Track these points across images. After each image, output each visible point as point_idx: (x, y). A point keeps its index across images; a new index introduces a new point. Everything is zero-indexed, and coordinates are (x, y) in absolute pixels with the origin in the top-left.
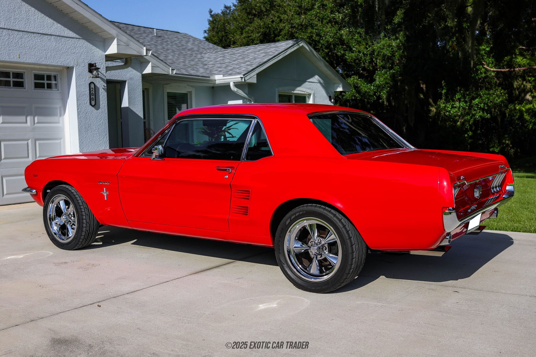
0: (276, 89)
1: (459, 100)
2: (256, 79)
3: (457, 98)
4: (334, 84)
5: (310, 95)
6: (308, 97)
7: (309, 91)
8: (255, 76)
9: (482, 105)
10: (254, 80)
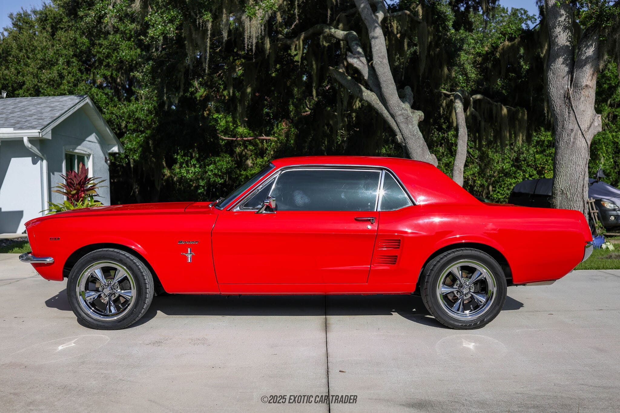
0: (63, 147)
1: (194, 166)
2: (50, 135)
3: (192, 164)
4: (109, 145)
5: (89, 155)
6: (87, 157)
7: (89, 151)
8: (50, 132)
9: (216, 171)
10: (49, 137)
